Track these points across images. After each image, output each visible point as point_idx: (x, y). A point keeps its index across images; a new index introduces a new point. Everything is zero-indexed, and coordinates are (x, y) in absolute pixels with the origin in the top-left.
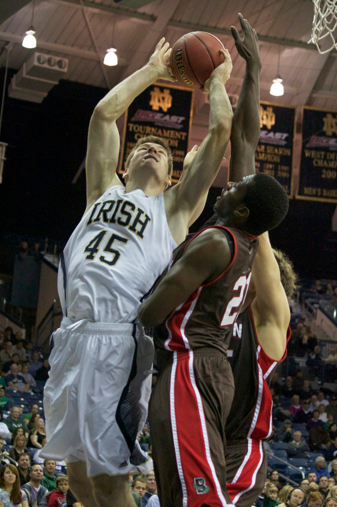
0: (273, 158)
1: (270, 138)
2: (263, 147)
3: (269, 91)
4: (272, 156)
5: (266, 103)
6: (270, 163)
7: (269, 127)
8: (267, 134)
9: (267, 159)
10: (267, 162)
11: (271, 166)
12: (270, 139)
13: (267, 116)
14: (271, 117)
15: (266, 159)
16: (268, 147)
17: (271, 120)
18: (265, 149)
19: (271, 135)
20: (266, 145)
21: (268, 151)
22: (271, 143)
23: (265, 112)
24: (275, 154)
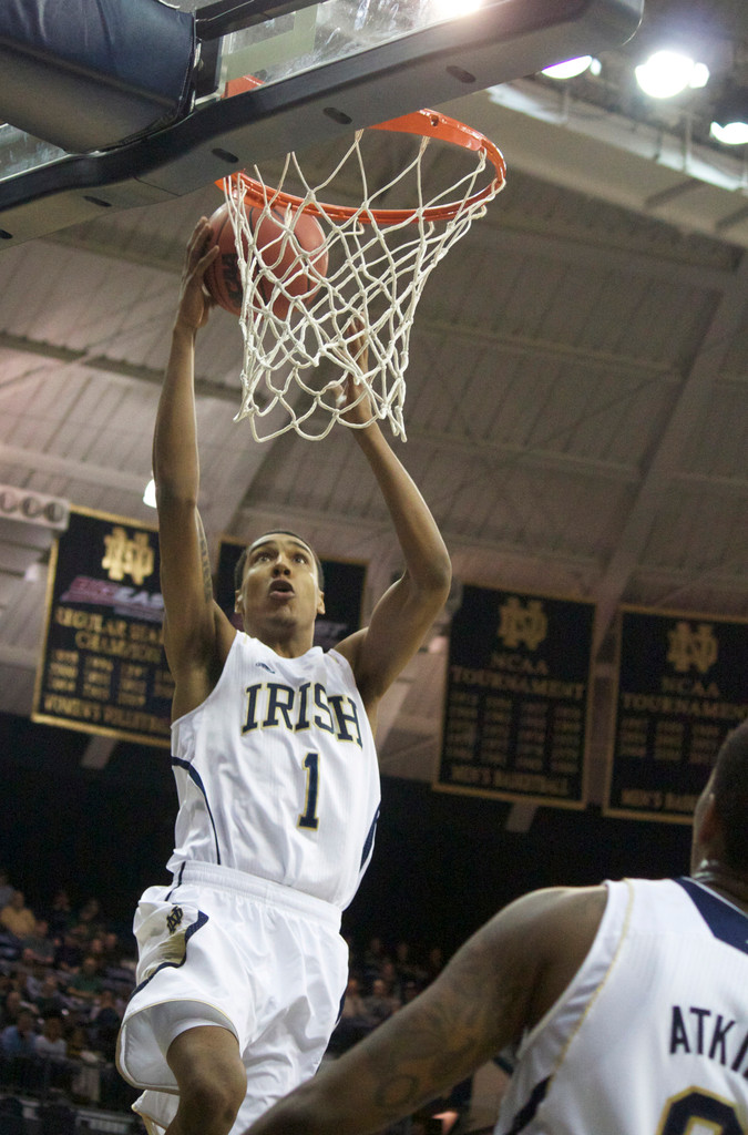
0: (144, 653)
1: (139, 604)
2: (122, 626)
3: (142, 496)
4: (144, 647)
5: (135, 523)
6: (136, 663)
7: (138, 579)
8: (132, 596)
9: (131, 653)
10: (128, 661)
11: (138, 671)
12: (137, 607)
13: (135, 553)
14: (145, 557)
15: (126, 653)
16: (134, 627)
17: (144, 564)
18: (127, 631)
19: (142, 598)
20: (129, 620)
21: (135, 636)
22: (141, 616)
23: (131, 545)
24: (149, 644)
